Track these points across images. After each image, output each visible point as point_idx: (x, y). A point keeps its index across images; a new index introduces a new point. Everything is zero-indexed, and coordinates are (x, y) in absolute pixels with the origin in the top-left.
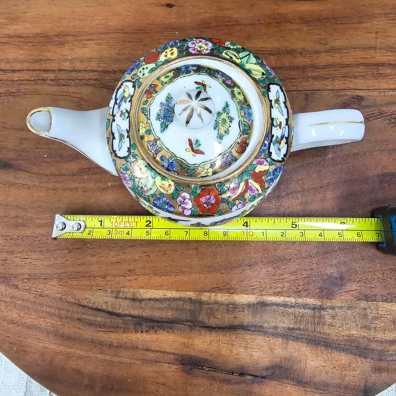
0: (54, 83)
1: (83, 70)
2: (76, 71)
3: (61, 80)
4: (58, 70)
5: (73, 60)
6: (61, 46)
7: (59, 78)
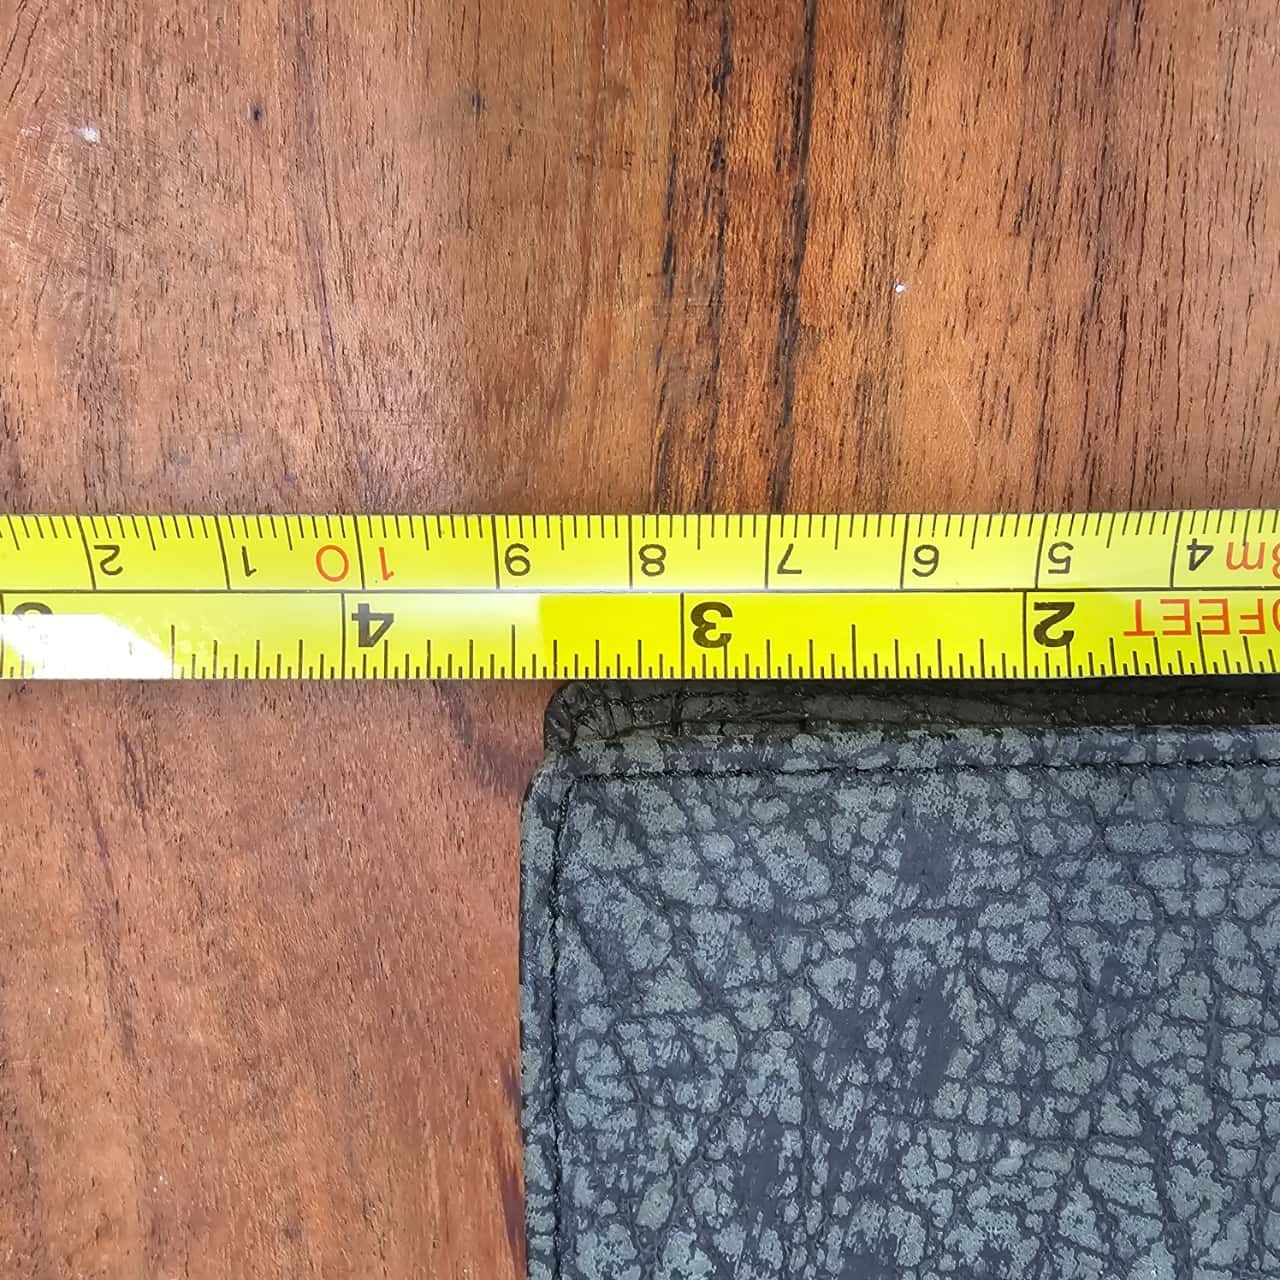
0: (695, 164)
1: (788, 407)
2: (786, 348)
3: (712, 228)
4: (800, 198)
5: (879, 317)
6: (1013, 203)
7: (738, 212)
